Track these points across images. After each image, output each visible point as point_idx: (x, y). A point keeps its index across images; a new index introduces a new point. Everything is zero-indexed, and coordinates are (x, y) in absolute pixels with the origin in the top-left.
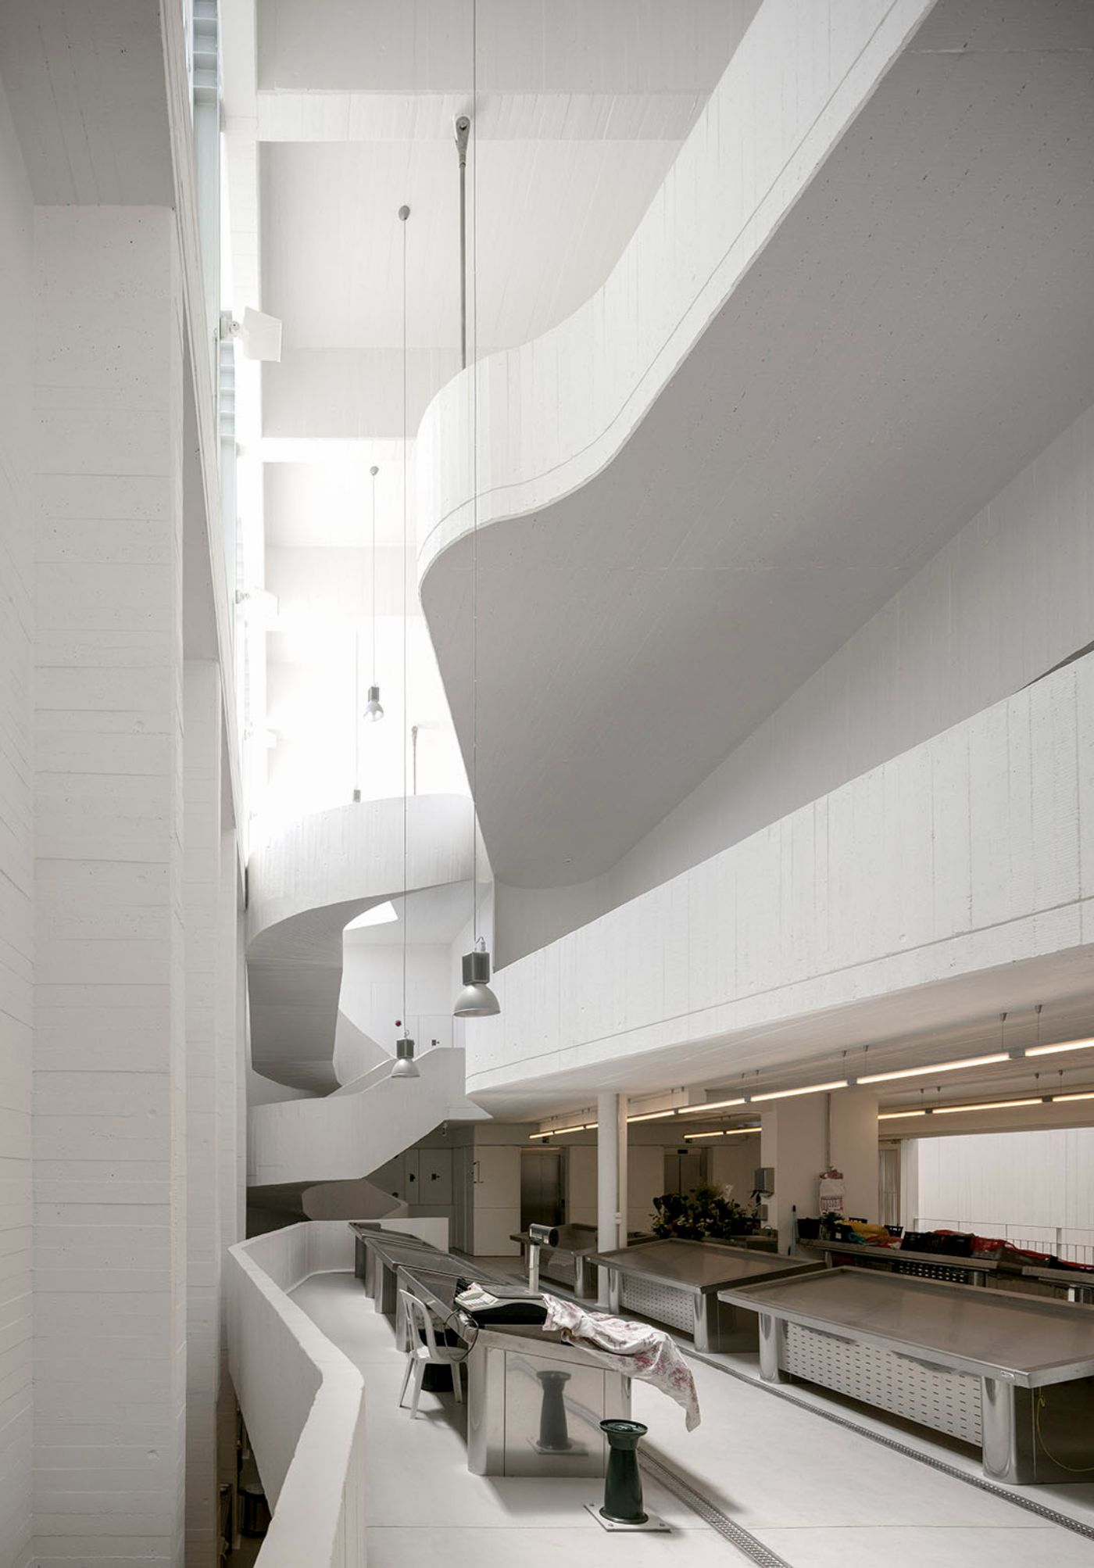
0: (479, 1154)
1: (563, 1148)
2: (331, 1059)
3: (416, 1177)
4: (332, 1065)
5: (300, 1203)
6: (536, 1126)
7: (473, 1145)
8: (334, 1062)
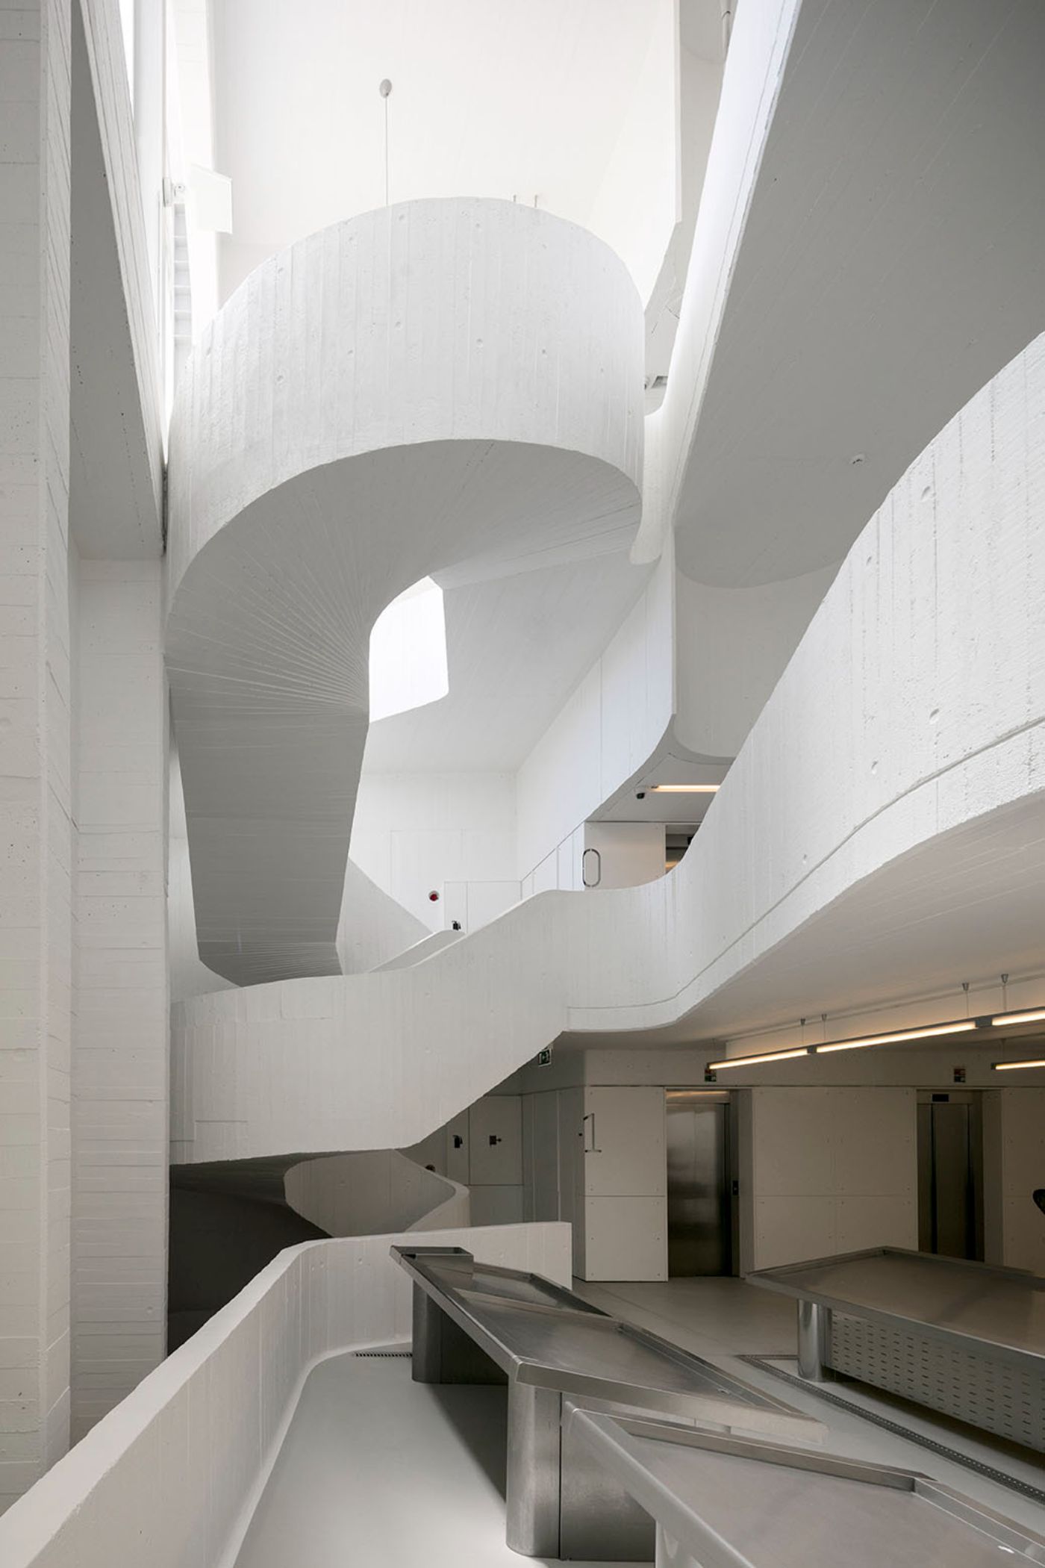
0: (594, 1100)
1: (731, 1091)
2: (333, 937)
3: (465, 1141)
4: (334, 947)
5: (281, 1190)
6: (719, 1047)
7: (583, 1086)
8: (338, 944)
